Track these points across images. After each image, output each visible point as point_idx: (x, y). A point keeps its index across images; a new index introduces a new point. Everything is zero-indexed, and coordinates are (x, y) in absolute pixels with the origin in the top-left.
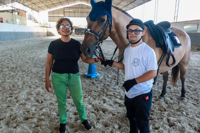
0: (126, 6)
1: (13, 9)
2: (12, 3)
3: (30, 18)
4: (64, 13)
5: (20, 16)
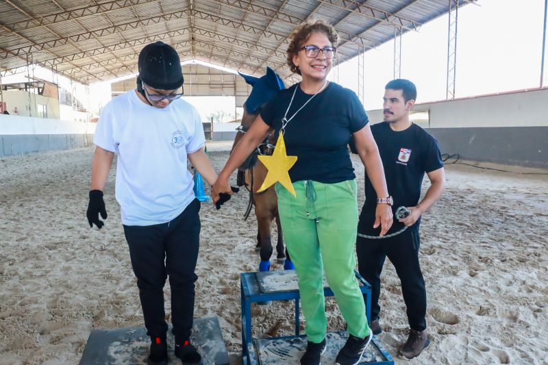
1: (31, 81)
2: (28, 65)
3: (65, 101)
5: (46, 98)
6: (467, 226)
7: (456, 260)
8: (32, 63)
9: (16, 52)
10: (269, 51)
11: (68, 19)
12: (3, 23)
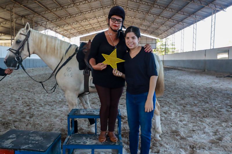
0: (166, 31)
8: (47, 29)
10: (150, 22)
11: (61, 10)
12: (36, 12)
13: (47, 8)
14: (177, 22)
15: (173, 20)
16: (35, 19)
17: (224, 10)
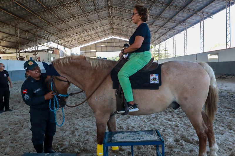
0: (159, 38)
1: (49, 48)
3: (62, 55)
4: (96, 48)
5: (55, 55)
6: (232, 109)
7: (223, 126)
8: (49, 41)
9: (44, 37)
11: (62, 23)
12: (38, 27)
13: (49, 22)
14: (169, 29)
15: (165, 28)
16: (38, 33)
17: (211, 18)
